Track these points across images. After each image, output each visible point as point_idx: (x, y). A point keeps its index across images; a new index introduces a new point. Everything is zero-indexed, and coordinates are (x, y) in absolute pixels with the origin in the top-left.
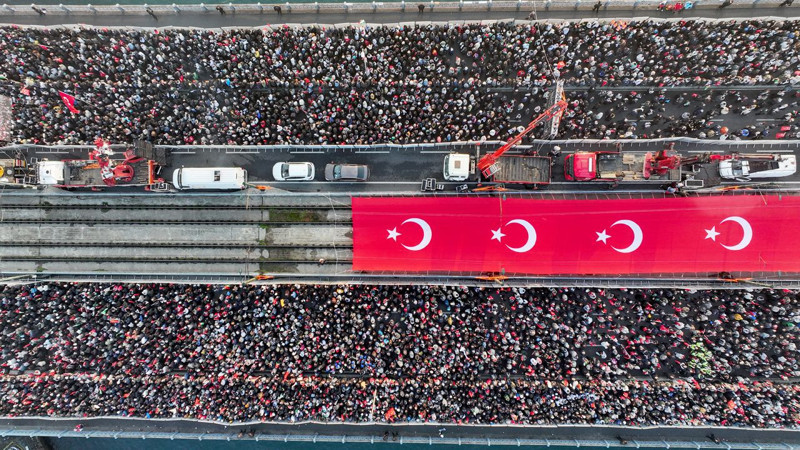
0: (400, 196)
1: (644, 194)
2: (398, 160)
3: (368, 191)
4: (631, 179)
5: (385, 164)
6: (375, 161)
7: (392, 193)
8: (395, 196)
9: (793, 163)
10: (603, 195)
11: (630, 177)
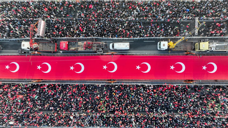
0: (12, 55)
1: (87, 55)
2: (12, 44)
3: (2, 53)
4: (80, 50)
5: (8, 45)
6: (5, 44)
7: (9, 54)
8: (10, 55)
9: (128, 45)
10: (75, 55)
11: (80, 49)
